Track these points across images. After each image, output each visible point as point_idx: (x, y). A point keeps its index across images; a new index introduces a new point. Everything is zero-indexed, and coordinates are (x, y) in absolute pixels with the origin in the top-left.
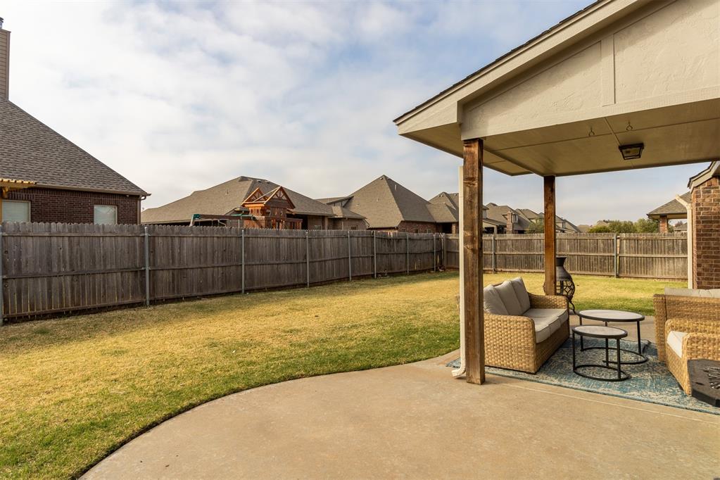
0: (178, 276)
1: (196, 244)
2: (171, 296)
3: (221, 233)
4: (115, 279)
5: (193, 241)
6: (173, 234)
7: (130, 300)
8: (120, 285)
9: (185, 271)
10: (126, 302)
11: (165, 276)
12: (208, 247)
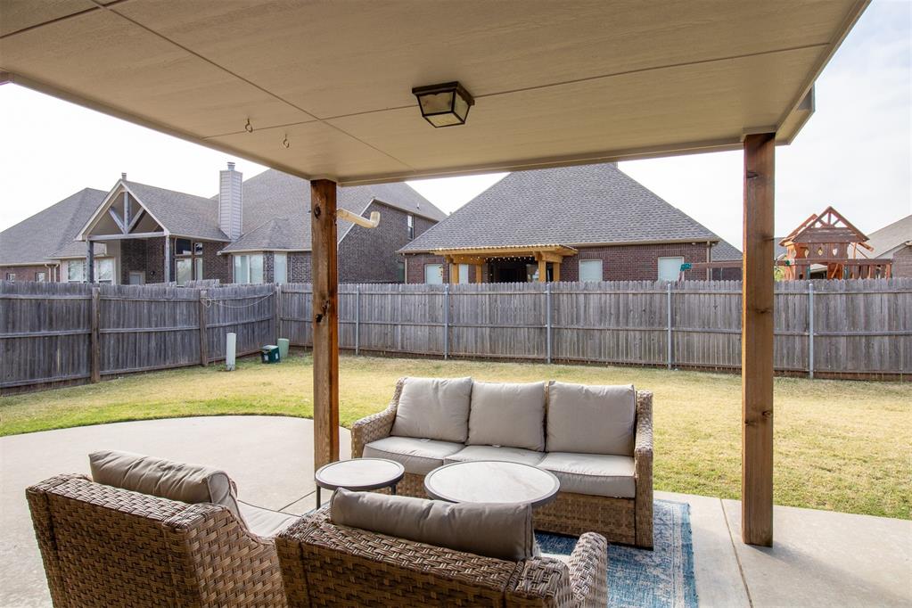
0: (583, 336)
1: (605, 302)
2: (575, 357)
3: (639, 289)
4: (523, 333)
5: (600, 298)
6: (578, 289)
7: (535, 356)
8: (527, 340)
9: (592, 332)
10: (531, 356)
11: (568, 335)
12: (621, 305)
